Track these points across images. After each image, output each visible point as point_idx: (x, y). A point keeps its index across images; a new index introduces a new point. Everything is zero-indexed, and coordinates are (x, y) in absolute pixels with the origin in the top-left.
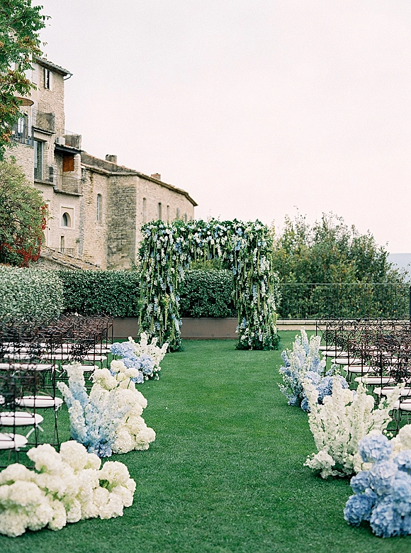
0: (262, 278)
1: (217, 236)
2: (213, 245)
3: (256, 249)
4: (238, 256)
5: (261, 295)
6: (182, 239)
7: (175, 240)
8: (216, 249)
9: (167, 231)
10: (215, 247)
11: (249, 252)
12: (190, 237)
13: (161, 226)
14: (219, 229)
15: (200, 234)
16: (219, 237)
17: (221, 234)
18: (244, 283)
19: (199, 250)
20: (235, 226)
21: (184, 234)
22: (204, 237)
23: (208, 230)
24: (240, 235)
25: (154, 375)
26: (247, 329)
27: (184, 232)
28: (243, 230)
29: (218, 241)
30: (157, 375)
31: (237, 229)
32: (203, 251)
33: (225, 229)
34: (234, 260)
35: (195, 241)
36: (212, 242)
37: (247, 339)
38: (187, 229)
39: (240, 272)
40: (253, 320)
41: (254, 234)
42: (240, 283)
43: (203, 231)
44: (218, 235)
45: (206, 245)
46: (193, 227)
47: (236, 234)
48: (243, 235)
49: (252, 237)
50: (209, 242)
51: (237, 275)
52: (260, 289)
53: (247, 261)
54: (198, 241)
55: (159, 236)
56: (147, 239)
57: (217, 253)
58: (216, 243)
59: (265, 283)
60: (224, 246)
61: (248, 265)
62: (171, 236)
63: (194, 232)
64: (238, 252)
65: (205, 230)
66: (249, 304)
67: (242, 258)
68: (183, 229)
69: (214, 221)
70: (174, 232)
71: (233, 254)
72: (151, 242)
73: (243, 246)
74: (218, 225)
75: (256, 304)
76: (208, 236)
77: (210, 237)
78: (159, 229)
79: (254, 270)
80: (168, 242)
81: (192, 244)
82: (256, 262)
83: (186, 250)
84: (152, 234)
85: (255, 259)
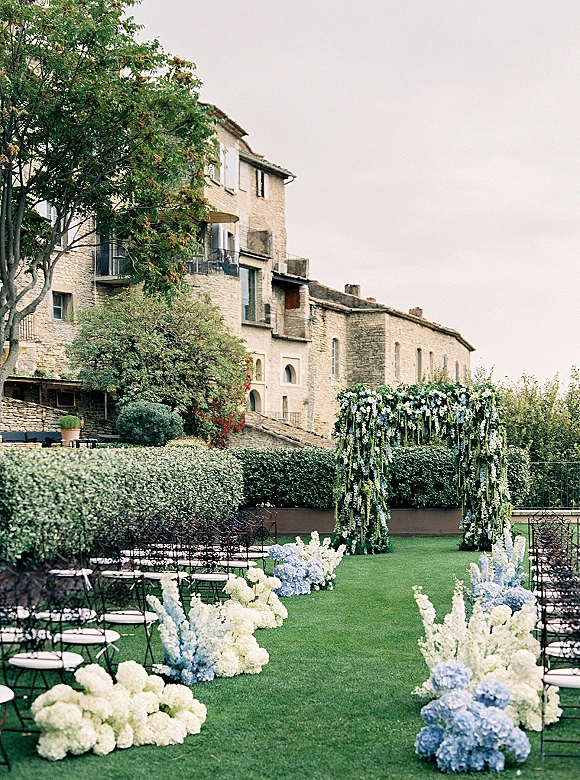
0: (491, 458)
2: (428, 417)
3: (484, 422)
4: (461, 430)
5: (490, 480)
6: (389, 410)
7: (380, 411)
8: (433, 422)
9: (370, 400)
10: (431, 420)
11: (475, 425)
12: (399, 407)
13: (361, 393)
14: (437, 396)
15: (412, 403)
16: (437, 406)
17: (439, 403)
18: (469, 465)
19: (410, 423)
20: (457, 392)
21: (392, 404)
22: (418, 406)
23: (422, 397)
24: (464, 403)
25: (327, 584)
26: (473, 524)
27: (392, 400)
28: (468, 397)
29: (435, 411)
30: (330, 583)
31: (460, 396)
32: (416, 425)
33: (445, 396)
34: (456, 436)
35: (405, 411)
36: (428, 414)
37: (473, 536)
38: (396, 397)
39: (463, 451)
40: (480, 513)
41: (481, 401)
42: (464, 465)
43: (415, 399)
44: (435, 403)
45: (420, 417)
46: (403, 394)
47: (459, 402)
48: (468, 403)
49: (478, 407)
50: (424, 413)
51: (460, 454)
52: (490, 472)
53: (472, 437)
54: (410, 412)
55: (359, 407)
56: (344, 410)
57: (433, 427)
58: (432, 414)
59: (497, 466)
60: (443, 418)
61: (474, 442)
62: (374, 406)
63: (405, 400)
64: (461, 425)
65: (418, 397)
66: (476, 493)
67: (466, 434)
68: (390, 397)
70: (379, 401)
71: (455, 428)
72: (349, 414)
73: (467, 418)
75: (485, 493)
76: (422, 405)
77: (425, 407)
78: (359, 397)
79: (482, 449)
80: (371, 413)
81: (402, 416)
82: (484, 438)
83: (393, 423)
84: (350, 404)
85: (483, 434)
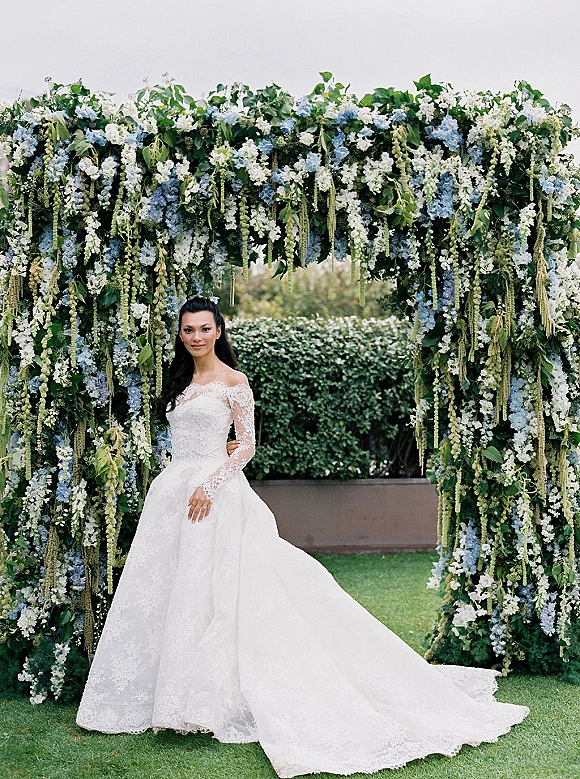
0: (555, 343)
1: (342, 152)
2: (325, 195)
3: (527, 214)
4: (440, 244)
5: (549, 421)
6: (183, 169)
7: (148, 175)
8: (342, 214)
9: (112, 133)
10: (335, 203)
11: (495, 224)
12: (220, 155)
13: (84, 110)
14: (352, 123)
15: (266, 146)
16: (357, 156)
17: (364, 145)
18: (473, 371)
19: (260, 220)
20: (426, 110)
21: (194, 145)
22: (285, 156)
23: (303, 124)
24: (453, 143)
26: (486, 580)
27: (195, 134)
28: (465, 125)
29: (349, 174)
31: (437, 122)
32: (279, 223)
33: (383, 122)
34: (425, 265)
35: (242, 174)
36: (324, 181)
37: (484, 621)
38: (208, 121)
39: (451, 318)
40: (511, 537)
41: (516, 138)
42: (455, 367)
43: (277, 132)
44: (352, 147)
45: (296, 196)
46: (235, 113)
47: (431, 144)
48: (463, 149)
49: (507, 154)
50: (310, 180)
51: (436, 334)
52: (547, 394)
53: (486, 265)
54: (258, 174)
55: (74, 158)
56: (23, 171)
57: (343, 231)
58: (339, 185)
59: (567, 367)
60: (379, 199)
61: (493, 287)
62: (129, 155)
63: (240, 135)
64: (441, 225)
65: (288, 125)
66: (494, 466)
67: (463, 255)
68: (185, 124)
69: (331, 84)
70: (148, 139)
71: (420, 233)
72: (40, 185)
73: (465, 199)
74: (346, 105)
75: (529, 469)
76: (304, 150)
77: (314, 159)
78: (77, 125)
79: (519, 307)
80: (117, 180)
81: (229, 189)
82: (532, 268)
83: (200, 217)
84: (40, 150)
85: (525, 258)
